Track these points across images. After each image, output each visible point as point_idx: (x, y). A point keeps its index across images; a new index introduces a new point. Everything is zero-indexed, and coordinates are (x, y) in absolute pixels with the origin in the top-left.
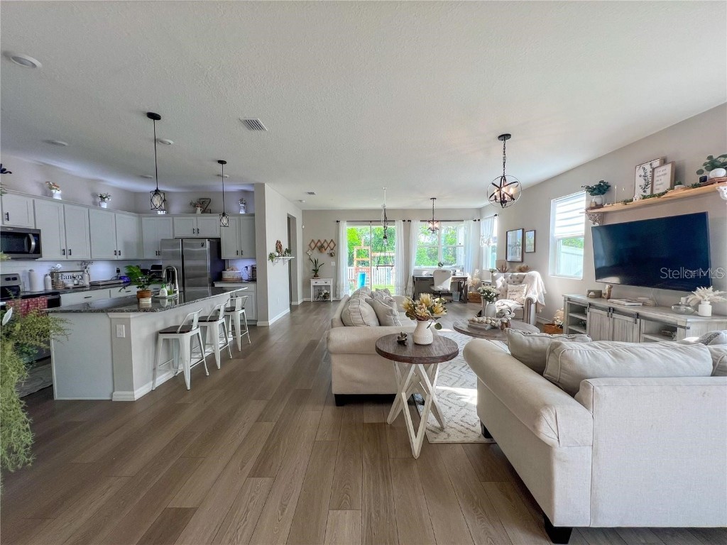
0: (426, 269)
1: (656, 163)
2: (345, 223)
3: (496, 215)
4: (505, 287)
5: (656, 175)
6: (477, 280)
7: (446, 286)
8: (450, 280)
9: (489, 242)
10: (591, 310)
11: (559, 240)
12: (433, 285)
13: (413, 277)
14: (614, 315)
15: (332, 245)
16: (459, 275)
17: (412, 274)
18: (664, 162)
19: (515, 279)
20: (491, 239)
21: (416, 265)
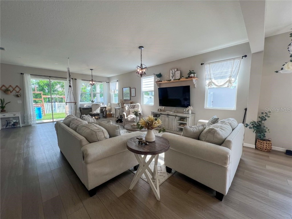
0: (86, 104)
1: (176, 70)
2: (30, 76)
3: (117, 81)
4: (129, 110)
5: (176, 73)
6: (109, 108)
7: (98, 111)
8: (99, 108)
9: (115, 92)
10: (161, 115)
11: (144, 92)
12: (91, 111)
13: (80, 108)
14: (169, 116)
15: (17, 89)
16: (102, 106)
17: (79, 106)
18: (177, 70)
19: (132, 106)
20: (116, 91)
21: (81, 101)
